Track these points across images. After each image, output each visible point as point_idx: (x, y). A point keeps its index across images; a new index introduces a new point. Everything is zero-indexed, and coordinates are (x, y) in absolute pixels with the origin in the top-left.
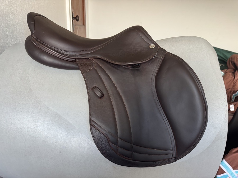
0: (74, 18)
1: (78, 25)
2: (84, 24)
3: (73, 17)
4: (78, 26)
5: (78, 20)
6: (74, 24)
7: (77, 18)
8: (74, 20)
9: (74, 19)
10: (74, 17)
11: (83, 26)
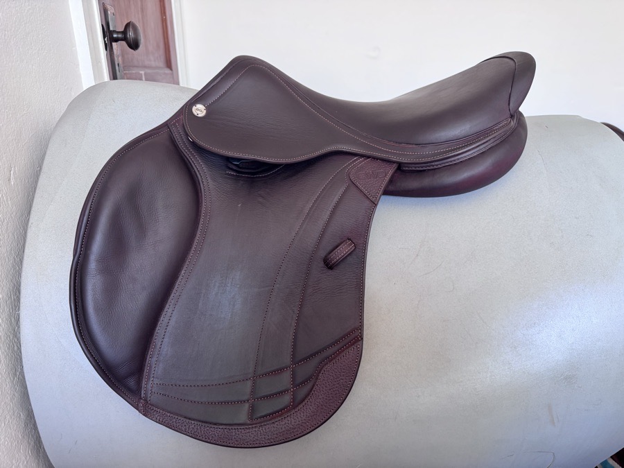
0: (115, 36)
1: (145, 67)
2: (169, 63)
3: (111, 29)
4: (143, 72)
5: (134, 45)
6: (118, 60)
7: (131, 34)
8: (114, 44)
9: (116, 40)
10: (114, 31)
11: (168, 71)
